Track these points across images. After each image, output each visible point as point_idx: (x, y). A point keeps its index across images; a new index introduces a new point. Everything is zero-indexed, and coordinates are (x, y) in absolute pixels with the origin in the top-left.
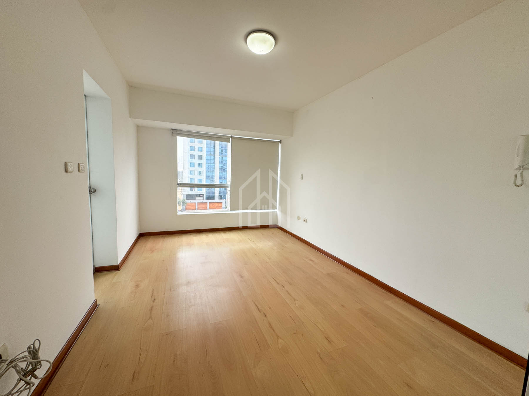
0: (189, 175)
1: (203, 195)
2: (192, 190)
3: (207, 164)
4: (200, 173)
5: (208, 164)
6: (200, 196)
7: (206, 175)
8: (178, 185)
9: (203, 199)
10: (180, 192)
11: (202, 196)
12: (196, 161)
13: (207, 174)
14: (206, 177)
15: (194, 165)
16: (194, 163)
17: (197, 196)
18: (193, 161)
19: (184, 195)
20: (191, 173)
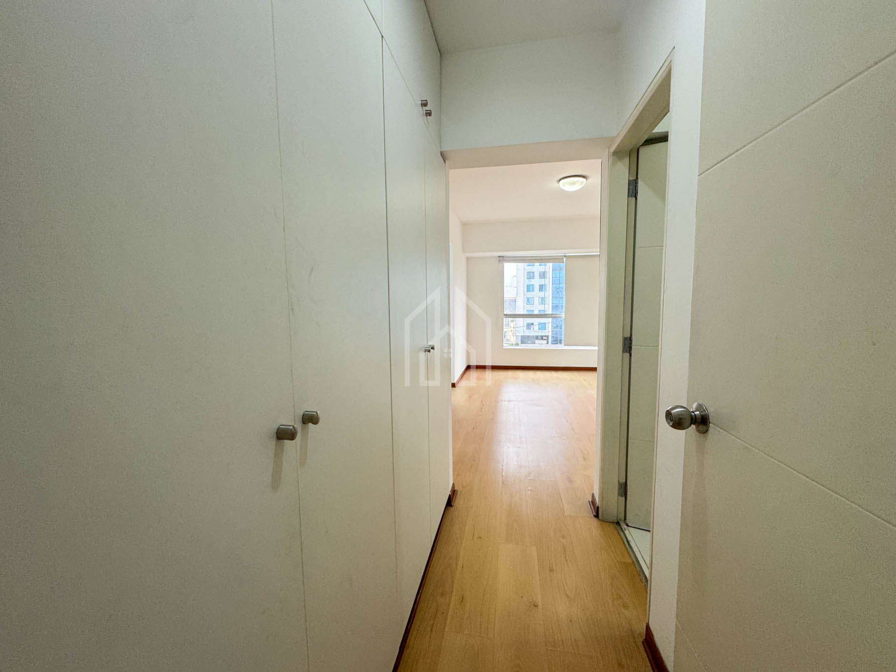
0: (525, 304)
1: (548, 337)
2: (530, 329)
3: (554, 286)
4: (543, 301)
5: (557, 284)
6: (542, 338)
7: (553, 304)
8: (504, 315)
9: (547, 343)
10: (512, 331)
11: (546, 338)
12: (536, 282)
13: (554, 302)
14: (553, 307)
15: (533, 288)
16: (533, 285)
17: (537, 338)
18: (533, 282)
19: (517, 336)
20: (529, 301)
